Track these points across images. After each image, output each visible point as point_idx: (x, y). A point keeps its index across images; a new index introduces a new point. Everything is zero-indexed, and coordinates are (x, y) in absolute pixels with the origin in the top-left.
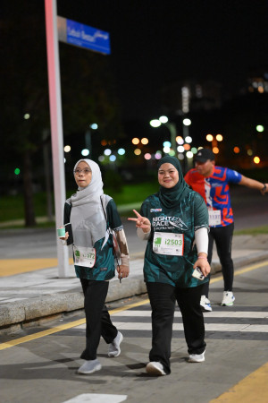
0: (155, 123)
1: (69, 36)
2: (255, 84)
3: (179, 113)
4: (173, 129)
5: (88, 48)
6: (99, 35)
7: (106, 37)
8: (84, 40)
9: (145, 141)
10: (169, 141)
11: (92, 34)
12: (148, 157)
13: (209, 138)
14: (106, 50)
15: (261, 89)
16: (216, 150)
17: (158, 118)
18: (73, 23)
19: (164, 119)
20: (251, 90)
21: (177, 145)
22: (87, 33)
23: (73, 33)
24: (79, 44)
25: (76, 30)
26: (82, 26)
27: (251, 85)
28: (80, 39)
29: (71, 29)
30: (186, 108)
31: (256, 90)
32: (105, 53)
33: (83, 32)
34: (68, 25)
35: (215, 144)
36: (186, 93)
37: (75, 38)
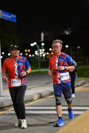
0: (32, 45)
1: (2, 16)
2: (65, 32)
3: (40, 41)
4: (38, 47)
5: (9, 20)
6: (12, 16)
7: (15, 16)
8: (8, 18)
9: (29, 51)
10: (37, 50)
11: (10, 16)
12: (30, 56)
13: (50, 49)
14: (15, 21)
15: (67, 34)
16: (52, 54)
17: (33, 43)
18: (4, 12)
19: (35, 43)
20: (64, 34)
21: (40, 52)
22: (8, 15)
23: (4, 15)
24: (6, 19)
25: (5, 14)
26: (7, 13)
27: (64, 32)
28: (6, 17)
29: (3, 14)
30: (42, 40)
31: (66, 34)
32: (14, 22)
33: (7, 15)
34: (2, 12)
35: (52, 51)
36: (42, 35)
37: (5, 17)
